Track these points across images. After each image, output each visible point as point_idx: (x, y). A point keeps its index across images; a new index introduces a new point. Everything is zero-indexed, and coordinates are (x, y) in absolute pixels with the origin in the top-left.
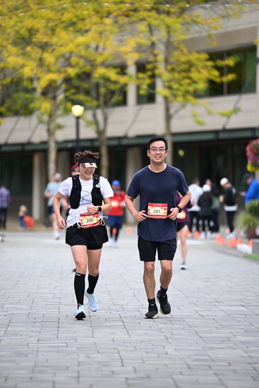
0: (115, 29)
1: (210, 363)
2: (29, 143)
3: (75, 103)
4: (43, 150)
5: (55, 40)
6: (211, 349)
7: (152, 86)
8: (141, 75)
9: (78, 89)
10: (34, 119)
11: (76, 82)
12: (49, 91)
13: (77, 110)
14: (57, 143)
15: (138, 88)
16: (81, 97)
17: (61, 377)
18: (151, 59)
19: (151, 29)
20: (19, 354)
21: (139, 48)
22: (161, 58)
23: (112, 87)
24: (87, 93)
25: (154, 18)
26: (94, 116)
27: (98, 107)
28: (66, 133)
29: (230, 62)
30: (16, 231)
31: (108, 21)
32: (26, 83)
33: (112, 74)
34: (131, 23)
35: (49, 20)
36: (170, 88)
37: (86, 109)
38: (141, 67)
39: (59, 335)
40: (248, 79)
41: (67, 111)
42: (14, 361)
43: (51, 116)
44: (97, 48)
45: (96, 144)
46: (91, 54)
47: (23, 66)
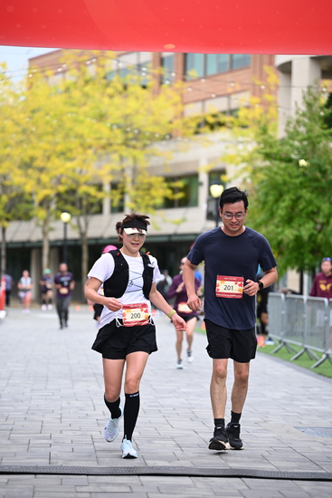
0: (95, 158)
1: (160, 408)
2: (29, 242)
3: (63, 211)
4: (38, 247)
5: (49, 165)
6: (161, 398)
7: (122, 200)
8: (114, 192)
9: (66, 202)
10: (32, 224)
11: (65, 196)
12: (44, 203)
13: (65, 217)
14: (50, 242)
15: (112, 201)
16: (69, 207)
17: (47, 418)
18: (121, 180)
19: (122, 159)
20: (17, 401)
21: (113, 172)
22: (129, 180)
23: (92, 200)
24: (73, 204)
25: (124, 151)
26: (78, 222)
27: (81, 215)
28: (57, 234)
29: (180, 184)
30: (17, 307)
31: (90, 152)
32: (27, 197)
33: (92, 191)
34: (107, 154)
35: (46, 151)
36: (135, 202)
37: (72, 216)
38: (114, 186)
39: (48, 387)
40: (193, 197)
41: (58, 218)
42: (13, 406)
43: (46, 221)
44: (81, 172)
45: (79, 243)
46: (76, 175)
47: (25, 184)
